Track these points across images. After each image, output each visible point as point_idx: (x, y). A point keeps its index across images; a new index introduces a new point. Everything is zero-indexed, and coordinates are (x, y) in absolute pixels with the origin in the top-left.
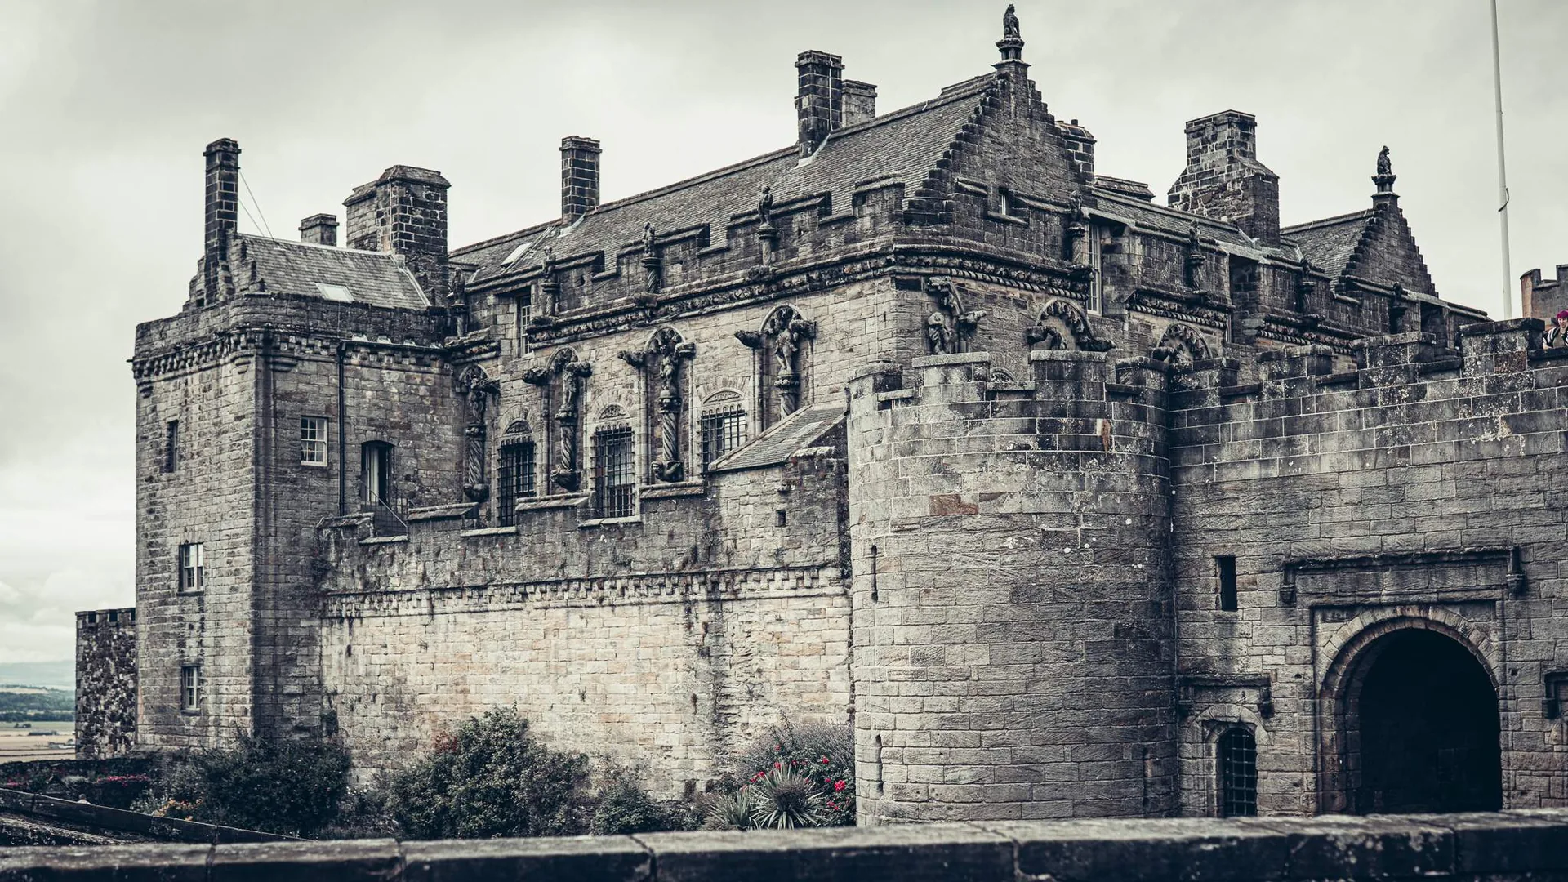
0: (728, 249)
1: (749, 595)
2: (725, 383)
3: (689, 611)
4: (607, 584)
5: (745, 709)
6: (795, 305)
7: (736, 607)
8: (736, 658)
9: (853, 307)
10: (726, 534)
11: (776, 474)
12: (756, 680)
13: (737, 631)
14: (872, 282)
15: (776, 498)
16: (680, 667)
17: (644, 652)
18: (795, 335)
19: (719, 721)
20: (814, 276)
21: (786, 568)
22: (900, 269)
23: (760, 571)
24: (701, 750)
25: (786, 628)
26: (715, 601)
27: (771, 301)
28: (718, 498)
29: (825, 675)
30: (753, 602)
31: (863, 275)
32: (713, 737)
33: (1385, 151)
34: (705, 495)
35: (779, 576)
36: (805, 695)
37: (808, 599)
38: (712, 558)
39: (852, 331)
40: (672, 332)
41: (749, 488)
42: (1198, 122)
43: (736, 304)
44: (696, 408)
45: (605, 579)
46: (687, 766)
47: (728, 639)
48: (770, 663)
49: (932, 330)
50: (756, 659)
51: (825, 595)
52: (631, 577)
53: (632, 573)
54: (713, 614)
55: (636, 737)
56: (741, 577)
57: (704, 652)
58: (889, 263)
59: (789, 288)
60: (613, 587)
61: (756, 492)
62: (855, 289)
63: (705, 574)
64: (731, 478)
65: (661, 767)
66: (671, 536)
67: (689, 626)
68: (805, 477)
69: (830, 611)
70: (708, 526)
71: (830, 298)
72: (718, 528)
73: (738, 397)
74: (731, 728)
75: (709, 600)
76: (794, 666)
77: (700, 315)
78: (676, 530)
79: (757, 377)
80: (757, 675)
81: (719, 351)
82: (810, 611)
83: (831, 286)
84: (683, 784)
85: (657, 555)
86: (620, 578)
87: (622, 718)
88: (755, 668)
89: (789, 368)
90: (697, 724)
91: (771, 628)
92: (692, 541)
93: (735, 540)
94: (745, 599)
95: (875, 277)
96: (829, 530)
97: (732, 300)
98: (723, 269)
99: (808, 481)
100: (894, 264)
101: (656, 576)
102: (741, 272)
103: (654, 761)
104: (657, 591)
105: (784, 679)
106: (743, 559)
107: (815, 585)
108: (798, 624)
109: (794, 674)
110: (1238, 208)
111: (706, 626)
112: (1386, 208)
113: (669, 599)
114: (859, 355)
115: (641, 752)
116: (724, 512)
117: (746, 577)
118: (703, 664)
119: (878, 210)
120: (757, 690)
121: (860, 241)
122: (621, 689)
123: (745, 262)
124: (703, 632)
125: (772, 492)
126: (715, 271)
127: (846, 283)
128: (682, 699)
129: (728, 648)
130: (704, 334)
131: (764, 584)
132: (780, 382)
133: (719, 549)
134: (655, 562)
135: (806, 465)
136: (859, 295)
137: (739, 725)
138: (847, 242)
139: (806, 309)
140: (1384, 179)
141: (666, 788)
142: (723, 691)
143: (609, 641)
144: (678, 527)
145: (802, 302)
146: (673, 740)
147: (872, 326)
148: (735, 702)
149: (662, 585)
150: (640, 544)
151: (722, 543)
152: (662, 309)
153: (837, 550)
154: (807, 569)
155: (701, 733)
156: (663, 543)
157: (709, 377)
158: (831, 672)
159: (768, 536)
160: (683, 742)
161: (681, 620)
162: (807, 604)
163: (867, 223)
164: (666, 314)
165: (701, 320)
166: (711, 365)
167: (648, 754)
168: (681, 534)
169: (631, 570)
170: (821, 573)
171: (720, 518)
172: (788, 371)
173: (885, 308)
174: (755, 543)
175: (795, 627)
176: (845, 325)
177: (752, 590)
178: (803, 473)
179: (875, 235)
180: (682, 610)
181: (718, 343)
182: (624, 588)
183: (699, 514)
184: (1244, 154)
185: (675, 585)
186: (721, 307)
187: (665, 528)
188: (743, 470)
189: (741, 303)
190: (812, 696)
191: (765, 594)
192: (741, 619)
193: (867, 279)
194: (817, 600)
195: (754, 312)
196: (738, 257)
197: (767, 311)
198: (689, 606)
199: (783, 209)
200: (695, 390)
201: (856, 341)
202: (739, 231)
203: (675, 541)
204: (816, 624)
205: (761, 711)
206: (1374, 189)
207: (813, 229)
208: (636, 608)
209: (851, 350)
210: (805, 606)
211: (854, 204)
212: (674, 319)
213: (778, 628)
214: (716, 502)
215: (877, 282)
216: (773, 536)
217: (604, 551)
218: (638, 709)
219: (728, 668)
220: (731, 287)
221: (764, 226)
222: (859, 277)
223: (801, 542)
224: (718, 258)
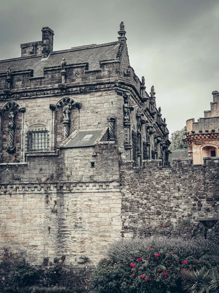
0: (44, 78)
1: (77, 191)
2: (39, 121)
3: (47, 196)
4: (9, 186)
5: (73, 232)
6: (72, 98)
7: (70, 195)
8: (69, 213)
9: (98, 99)
10: (67, 170)
11: (91, 149)
12: (79, 221)
13: (70, 204)
14: (106, 92)
15: (90, 158)
16: (43, 216)
17: (25, 211)
18: (71, 107)
19: (61, 236)
20: (83, 88)
21: (95, 182)
22: (119, 88)
23: (83, 183)
24: (52, 247)
25: (93, 203)
26: (60, 193)
27: (62, 95)
28: (64, 157)
29: (110, 220)
30: (78, 194)
31: (103, 89)
32: (58, 242)
34: (58, 156)
35: (91, 185)
36: (101, 227)
37: (104, 193)
38: (60, 178)
39: (97, 107)
40: (14, 104)
41: (78, 154)
43: (47, 95)
44: (25, 129)
45: (8, 184)
46: (44, 252)
47: (66, 207)
48: (85, 215)
49: (125, 109)
50: (78, 214)
51: (112, 192)
52: (21, 184)
53: (22, 183)
54: (59, 198)
55: (20, 242)
56: (74, 185)
57: (54, 211)
58: (116, 86)
59: (71, 91)
60: (12, 188)
61: (81, 155)
62: (99, 93)
63: (57, 183)
64: (70, 150)
65: (32, 253)
66: (41, 170)
67: (47, 202)
68: (104, 151)
69: (113, 197)
70: (58, 167)
71: (88, 96)
72: (63, 167)
73: (44, 126)
74: (66, 239)
75: (57, 193)
76: (96, 216)
77: (29, 99)
78: (43, 168)
79: (54, 120)
80: (79, 220)
81: (36, 111)
82: (104, 197)
83: (88, 92)
84: (43, 259)
85: (34, 176)
86: (15, 184)
87: (13, 235)
88: (78, 217)
89: (68, 117)
90: (50, 237)
91: (86, 203)
92: (51, 172)
93: (71, 172)
94: (74, 193)
95: (109, 90)
96: (114, 169)
97: (44, 94)
98: (41, 84)
99: (105, 152)
100: (117, 86)
101: (33, 184)
102: (50, 85)
103: (28, 251)
104: (33, 189)
105: (91, 221)
106: (75, 179)
107: (107, 188)
108: (99, 202)
109: (96, 219)
111: (55, 202)
113: (38, 192)
114: (100, 114)
115: (22, 248)
116: (66, 162)
117: (76, 185)
118: (54, 216)
119: (111, 69)
120: (79, 225)
121: (103, 78)
122: (13, 224)
123: (51, 82)
124: (54, 204)
125: (89, 156)
126: (37, 84)
127: (95, 92)
128: (43, 228)
129: (66, 210)
130: (30, 105)
131: (84, 187)
132: (65, 122)
133: (64, 175)
134: (33, 179)
135: (104, 147)
136: (101, 96)
137: (70, 238)
138: (97, 78)
139: (77, 99)
141: (34, 260)
142: (63, 225)
143: (7, 207)
144: (44, 167)
145: (75, 97)
146: (39, 243)
147: (106, 105)
148: (68, 229)
149: (36, 187)
150: (26, 172)
151: (65, 173)
152: (13, 96)
153: (118, 176)
154: (105, 182)
155: (52, 240)
156: (37, 172)
157: (31, 119)
158: (113, 219)
159: (87, 171)
160: (43, 244)
161: (43, 200)
162: (104, 195)
163: (106, 73)
164: (13, 97)
165: (28, 100)
166: (33, 115)
167: (26, 248)
168: (45, 169)
169: (21, 181)
170: (110, 184)
171: (64, 164)
172: (67, 118)
173: (113, 100)
174: (80, 173)
175: (97, 203)
176: (94, 105)
177: (78, 189)
178: (103, 149)
179: (109, 77)
180: (44, 196)
181: (36, 108)
182: (17, 188)
183: (54, 162)
185: (42, 187)
186: (39, 96)
187: (39, 167)
188: (75, 148)
189: (48, 95)
190: (104, 227)
191: (85, 191)
192: (72, 199)
193: (104, 91)
194: (107, 194)
195: (54, 99)
196: (48, 80)
197: (59, 99)
198: (47, 195)
199: (69, 67)
200: (25, 123)
201: (99, 110)
202: (49, 72)
203: (43, 172)
204: (107, 202)
205: (81, 232)
207: (82, 73)
208: (22, 196)
209: (97, 113)
210: (102, 195)
211: (101, 67)
212: (17, 99)
213: (90, 203)
214: (63, 159)
215: (109, 92)
216: (89, 170)
217: (8, 174)
218: (21, 232)
219: (65, 217)
220: (46, 90)
221: (64, 71)
222: (102, 90)
223: (102, 173)
224: (39, 80)
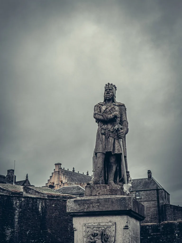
33: (27, 174)
42: (9, 170)
110: (12, 179)
112: (27, 180)
140: (27, 177)
184: (13, 174)
206: (26, 178)
